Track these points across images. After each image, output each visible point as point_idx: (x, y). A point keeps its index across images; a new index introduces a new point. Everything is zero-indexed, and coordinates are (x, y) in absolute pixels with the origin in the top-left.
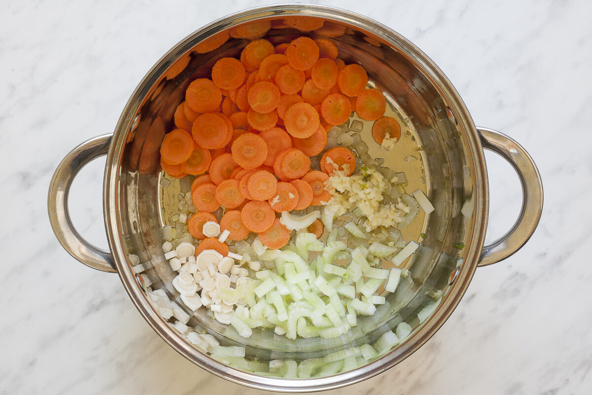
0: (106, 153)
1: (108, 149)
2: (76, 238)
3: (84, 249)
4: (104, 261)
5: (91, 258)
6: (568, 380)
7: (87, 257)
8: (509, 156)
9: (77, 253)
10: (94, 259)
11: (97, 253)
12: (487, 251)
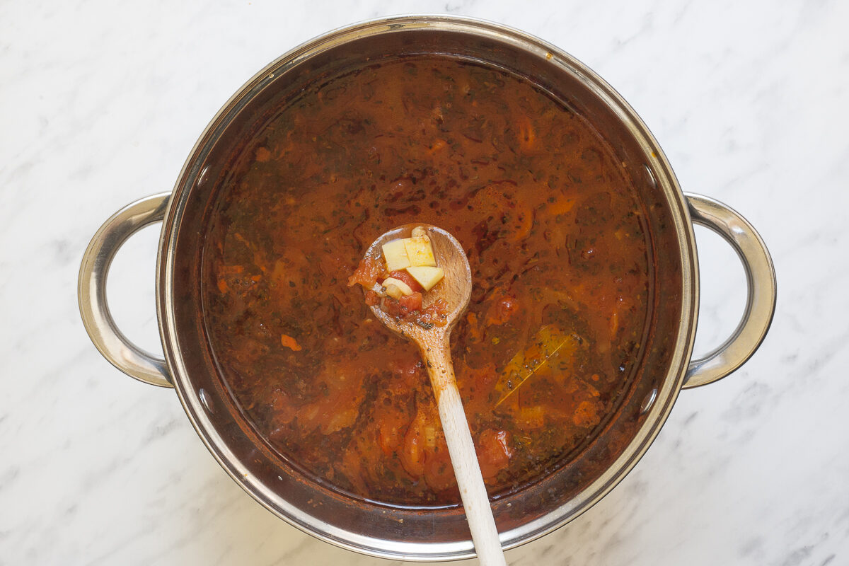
0: (162, 219)
1: (164, 213)
2: (117, 339)
3: (128, 354)
4: (157, 371)
5: (138, 366)
6: (827, 534)
7: (133, 364)
8: (729, 234)
9: (119, 360)
10: (141, 368)
11: (146, 359)
12: (696, 367)
